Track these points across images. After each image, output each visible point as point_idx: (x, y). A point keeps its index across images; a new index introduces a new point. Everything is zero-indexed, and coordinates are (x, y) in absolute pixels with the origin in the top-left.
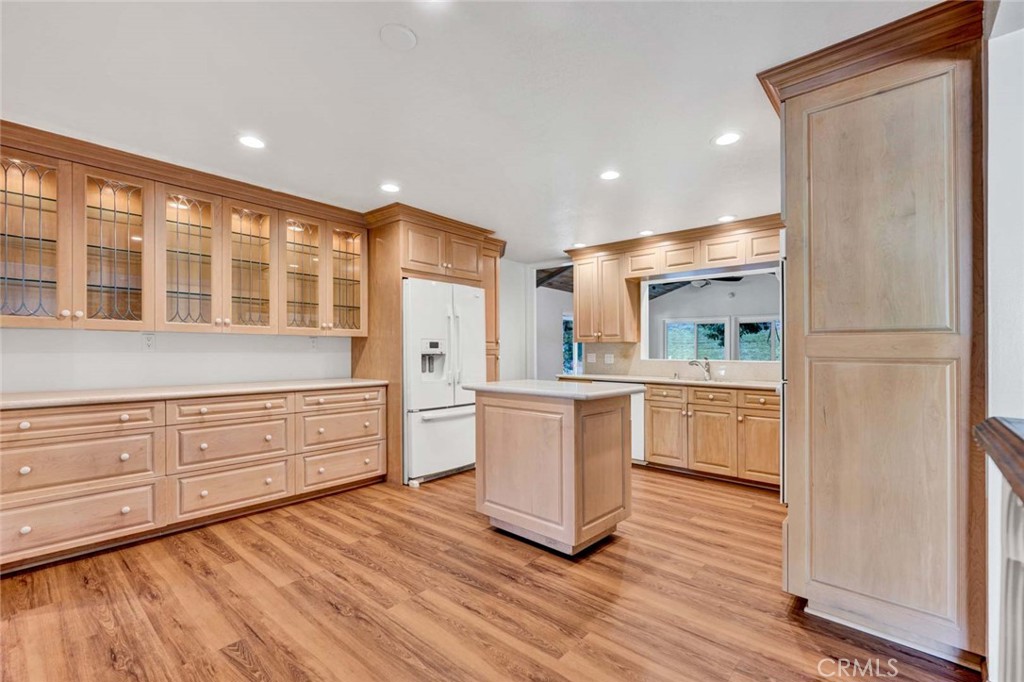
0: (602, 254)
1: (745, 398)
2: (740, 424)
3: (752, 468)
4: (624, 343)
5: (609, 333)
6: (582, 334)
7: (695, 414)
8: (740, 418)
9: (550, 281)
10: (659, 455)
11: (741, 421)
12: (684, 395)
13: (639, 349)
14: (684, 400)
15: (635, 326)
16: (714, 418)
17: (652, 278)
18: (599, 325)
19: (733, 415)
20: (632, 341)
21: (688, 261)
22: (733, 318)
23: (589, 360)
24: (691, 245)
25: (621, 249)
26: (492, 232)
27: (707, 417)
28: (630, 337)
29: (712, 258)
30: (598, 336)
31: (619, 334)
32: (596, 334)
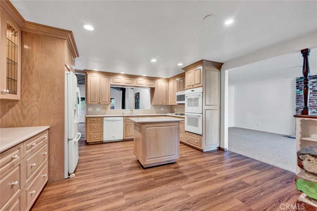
0: (101, 75)
6: (91, 101)
10: (128, 136)
13: (109, 106)
25: (109, 75)
29: (137, 83)
30: (99, 102)
31: (108, 101)
32: (98, 101)
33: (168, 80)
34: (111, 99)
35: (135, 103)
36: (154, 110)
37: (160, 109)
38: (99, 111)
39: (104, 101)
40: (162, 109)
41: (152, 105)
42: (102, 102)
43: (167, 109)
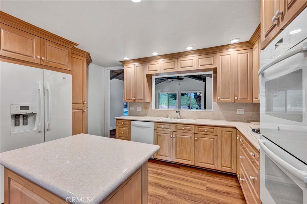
0: (136, 64)
1: (198, 129)
2: (196, 141)
3: (201, 161)
4: (145, 102)
5: (139, 98)
6: (127, 99)
7: (176, 136)
8: (196, 139)
9: (118, 76)
10: (160, 155)
11: (196, 140)
12: (171, 128)
13: (151, 105)
14: (171, 130)
15: (150, 95)
16: (184, 138)
17: (157, 75)
18: (135, 94)
19: (193, 137)
20: (149, 102)
21: (172, 67)
22: (179, 92)
23: (131, 109)
24: (173, 60)
25: (144, 61)
26: (77, 45)
27: (181, 137)
28: (148, 100)
29: (182, 66)
30: (134, 100)
31: (143, 99)
36: (221, 113)
37: (235, 111)
38: (140, 110)
41: (216, 103)
42: (137, 99)
43: (255, 113)
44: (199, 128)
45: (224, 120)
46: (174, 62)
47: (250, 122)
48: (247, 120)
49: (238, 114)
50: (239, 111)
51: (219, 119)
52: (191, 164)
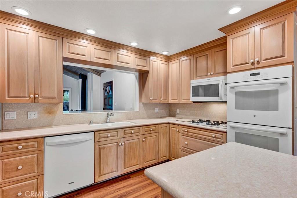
3: (147, 161)
8: (144, 139)
11: (144, 141)
12: (119, 134)
13: (62, 107)
14: (119, 137)
16: (133, 143)
18: (35, 88)
19: (141, 139)
25: (59, 33)
27: (130, 143)
30: (35, 98)
31: (56, 96)
32: (32, 96)
33: (168, 59)
34: (64, 91)
35: (105, 99)
36: (145, 112)
37: (154, 110)
39: (47, 96)
40: (157, 111)
41: (141, 103)
42: (42, 97)
43: (164, 110)
44: (146, 129)
45: (147, 118)
46: (110, 52)
47: (166, 118)
48: (160, 117)
49: (155, 112)
50: (156, 109)
51: (143, 119)
52: (139, 168)
